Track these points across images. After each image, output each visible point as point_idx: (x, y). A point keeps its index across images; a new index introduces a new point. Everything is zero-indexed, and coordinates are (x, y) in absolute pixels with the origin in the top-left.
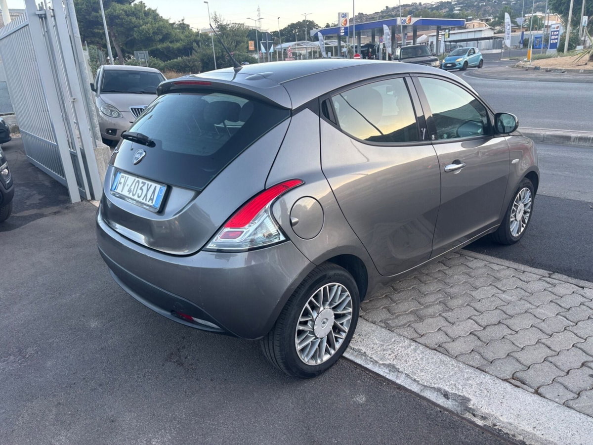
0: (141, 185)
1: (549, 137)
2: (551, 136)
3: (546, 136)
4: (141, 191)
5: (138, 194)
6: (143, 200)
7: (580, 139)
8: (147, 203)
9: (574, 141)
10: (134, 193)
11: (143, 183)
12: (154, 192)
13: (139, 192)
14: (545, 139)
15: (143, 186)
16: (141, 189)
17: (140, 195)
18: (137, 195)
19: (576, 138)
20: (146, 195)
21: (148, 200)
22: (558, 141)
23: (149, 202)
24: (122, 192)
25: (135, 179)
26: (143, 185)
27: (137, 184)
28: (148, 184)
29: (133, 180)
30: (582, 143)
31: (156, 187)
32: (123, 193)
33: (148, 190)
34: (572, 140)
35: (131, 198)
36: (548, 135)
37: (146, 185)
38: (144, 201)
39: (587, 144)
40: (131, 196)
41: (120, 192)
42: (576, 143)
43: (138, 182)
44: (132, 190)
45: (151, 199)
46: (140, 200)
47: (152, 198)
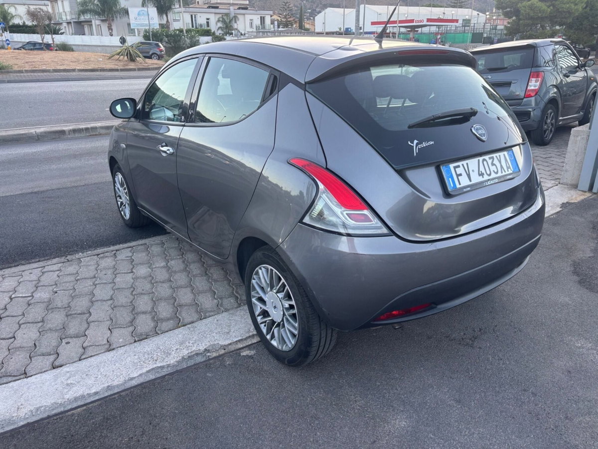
0: (490, 162)
1: (44, 134)
2: (45, 133)
3: (39, 134)
4: (494, 166)
5: (494, 171)
6: (502, 173)
7: (74, 131)
8: (507, 173)
9: (69, 134)
10: (488, 173)
11: (490, 158)
12: (506, 160)
13: (493, 168)
14: (40, 137)
15: (493, 161)
16: (493, 164)
17: (496, 171)
18: (492, 173)
19: (70, 131)
20: (502, 167)
21: (506, 170)
22: (54, 137)
23: (508, 171)
24: (470, 181)
25: (479, 160)
26: (491, 160)
27: (485, 162)
28: (496, 156)
29: (477, 162)
30: (77, 135)
31: (504, 155)
32: (474, 181)
33: (500, 162)
34: (67, 133)
35: (489, 180)
36: (41, 133)
37: (495, 158)
38: (504, 173)
39: (82, 135)
40: (486, 177)
41: (469, 183)
42: (72, 135)
43: (484, 160)
44: (483, 171)
45: (508, 168)
46: (500, 174)
47: (508, 166)
